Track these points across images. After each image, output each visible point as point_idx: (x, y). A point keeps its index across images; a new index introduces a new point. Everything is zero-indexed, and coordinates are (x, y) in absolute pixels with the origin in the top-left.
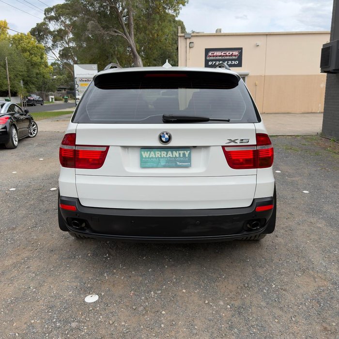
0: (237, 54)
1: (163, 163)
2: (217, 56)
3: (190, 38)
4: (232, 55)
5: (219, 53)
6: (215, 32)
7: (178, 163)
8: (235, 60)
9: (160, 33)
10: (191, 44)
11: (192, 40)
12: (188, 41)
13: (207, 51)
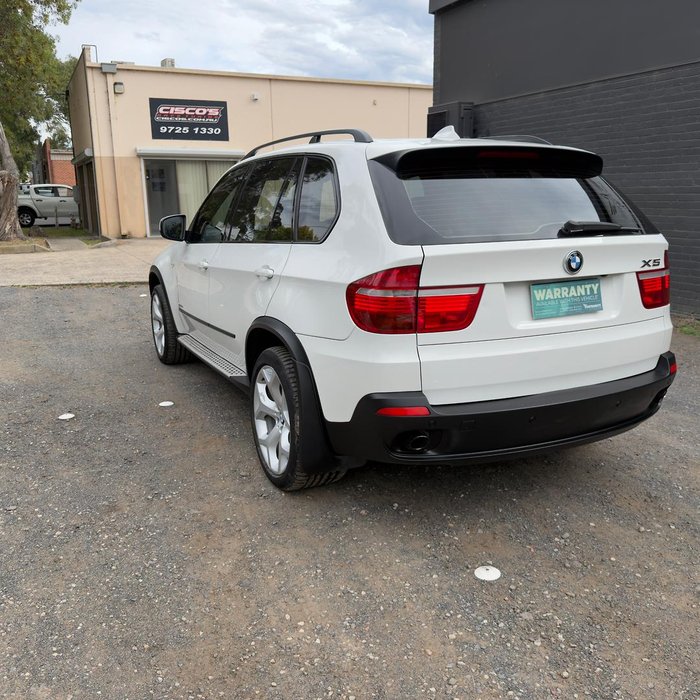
0: (217, 113)
1: (565, 309)
2: (176, 116)
3: (113, 74)
4: (207, 116)
5: (179, 110)
6: (159, 65)
7: (586, 306)
8: (214, 126)
9: (33, 57)
10: (117, 86)
11: (120, 77)
12: (111, 80)
13: (155, 103)
